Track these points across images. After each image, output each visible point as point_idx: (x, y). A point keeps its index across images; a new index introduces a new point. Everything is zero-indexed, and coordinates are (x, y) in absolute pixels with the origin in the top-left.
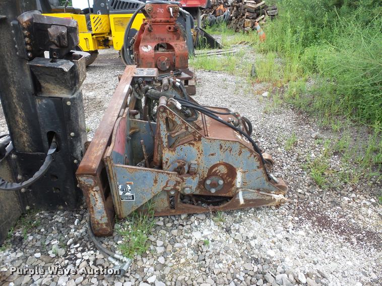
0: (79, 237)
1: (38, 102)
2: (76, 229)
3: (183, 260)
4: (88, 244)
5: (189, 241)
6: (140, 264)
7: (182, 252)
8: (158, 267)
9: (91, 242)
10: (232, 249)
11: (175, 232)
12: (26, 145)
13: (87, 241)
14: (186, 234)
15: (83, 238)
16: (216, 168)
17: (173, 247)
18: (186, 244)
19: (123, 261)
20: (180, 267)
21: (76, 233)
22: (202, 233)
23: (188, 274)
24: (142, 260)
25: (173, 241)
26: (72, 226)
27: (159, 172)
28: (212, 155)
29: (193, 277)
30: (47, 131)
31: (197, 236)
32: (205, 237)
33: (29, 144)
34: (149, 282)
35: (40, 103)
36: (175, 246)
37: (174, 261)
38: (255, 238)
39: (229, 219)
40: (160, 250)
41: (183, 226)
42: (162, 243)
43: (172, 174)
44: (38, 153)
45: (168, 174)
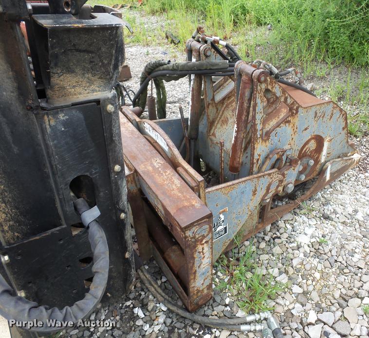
0: (166, 329)
1: (49, 122)
2: (151, 322)
3: (317, 275)
4: (190, 330)
5: (301, 250)
6: (279, 309)
7: (308, 267)
8: (302, 299)
9: (191, 326)
10: (349, 234)
11: (277, 250)
12: (6, 228)
13: (185, 327)
14: (291, 245)
15: (174, 328)
16: (307, 146)
17: (292, 267)
18: (302, 255)
19: (257, 319)
20: (323, 284)
21: (156, 329)
22: (306, 234)
23: (340, 286)
24: (277, 303)
25: (287, 261)
26: (139, 323)
27: (260, 177)
28: (306, 129)
29: (347, 286)
30: (71, 179)
31: (304, 240)
32: (313, 237)
33: (11, 223)
34: (314, 322)
35: (53, 123)
36: (294, 266)
37: (310, 282)
38: (356, 211)
39: (316, 205)
40: (283, 279)
41: (279, 238)
42: (276, 271)
43: (273, 173)
44: (53, 230)
45: (269, 175)
